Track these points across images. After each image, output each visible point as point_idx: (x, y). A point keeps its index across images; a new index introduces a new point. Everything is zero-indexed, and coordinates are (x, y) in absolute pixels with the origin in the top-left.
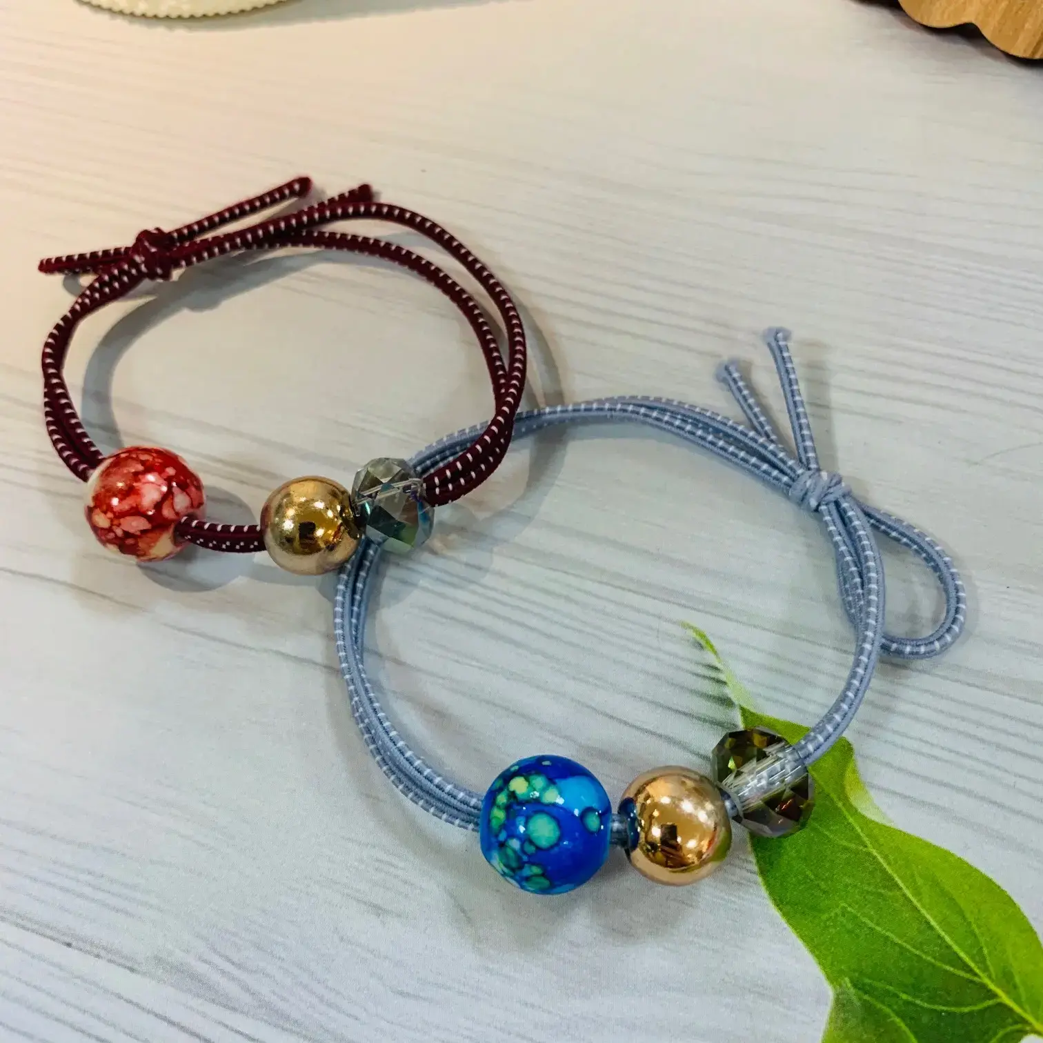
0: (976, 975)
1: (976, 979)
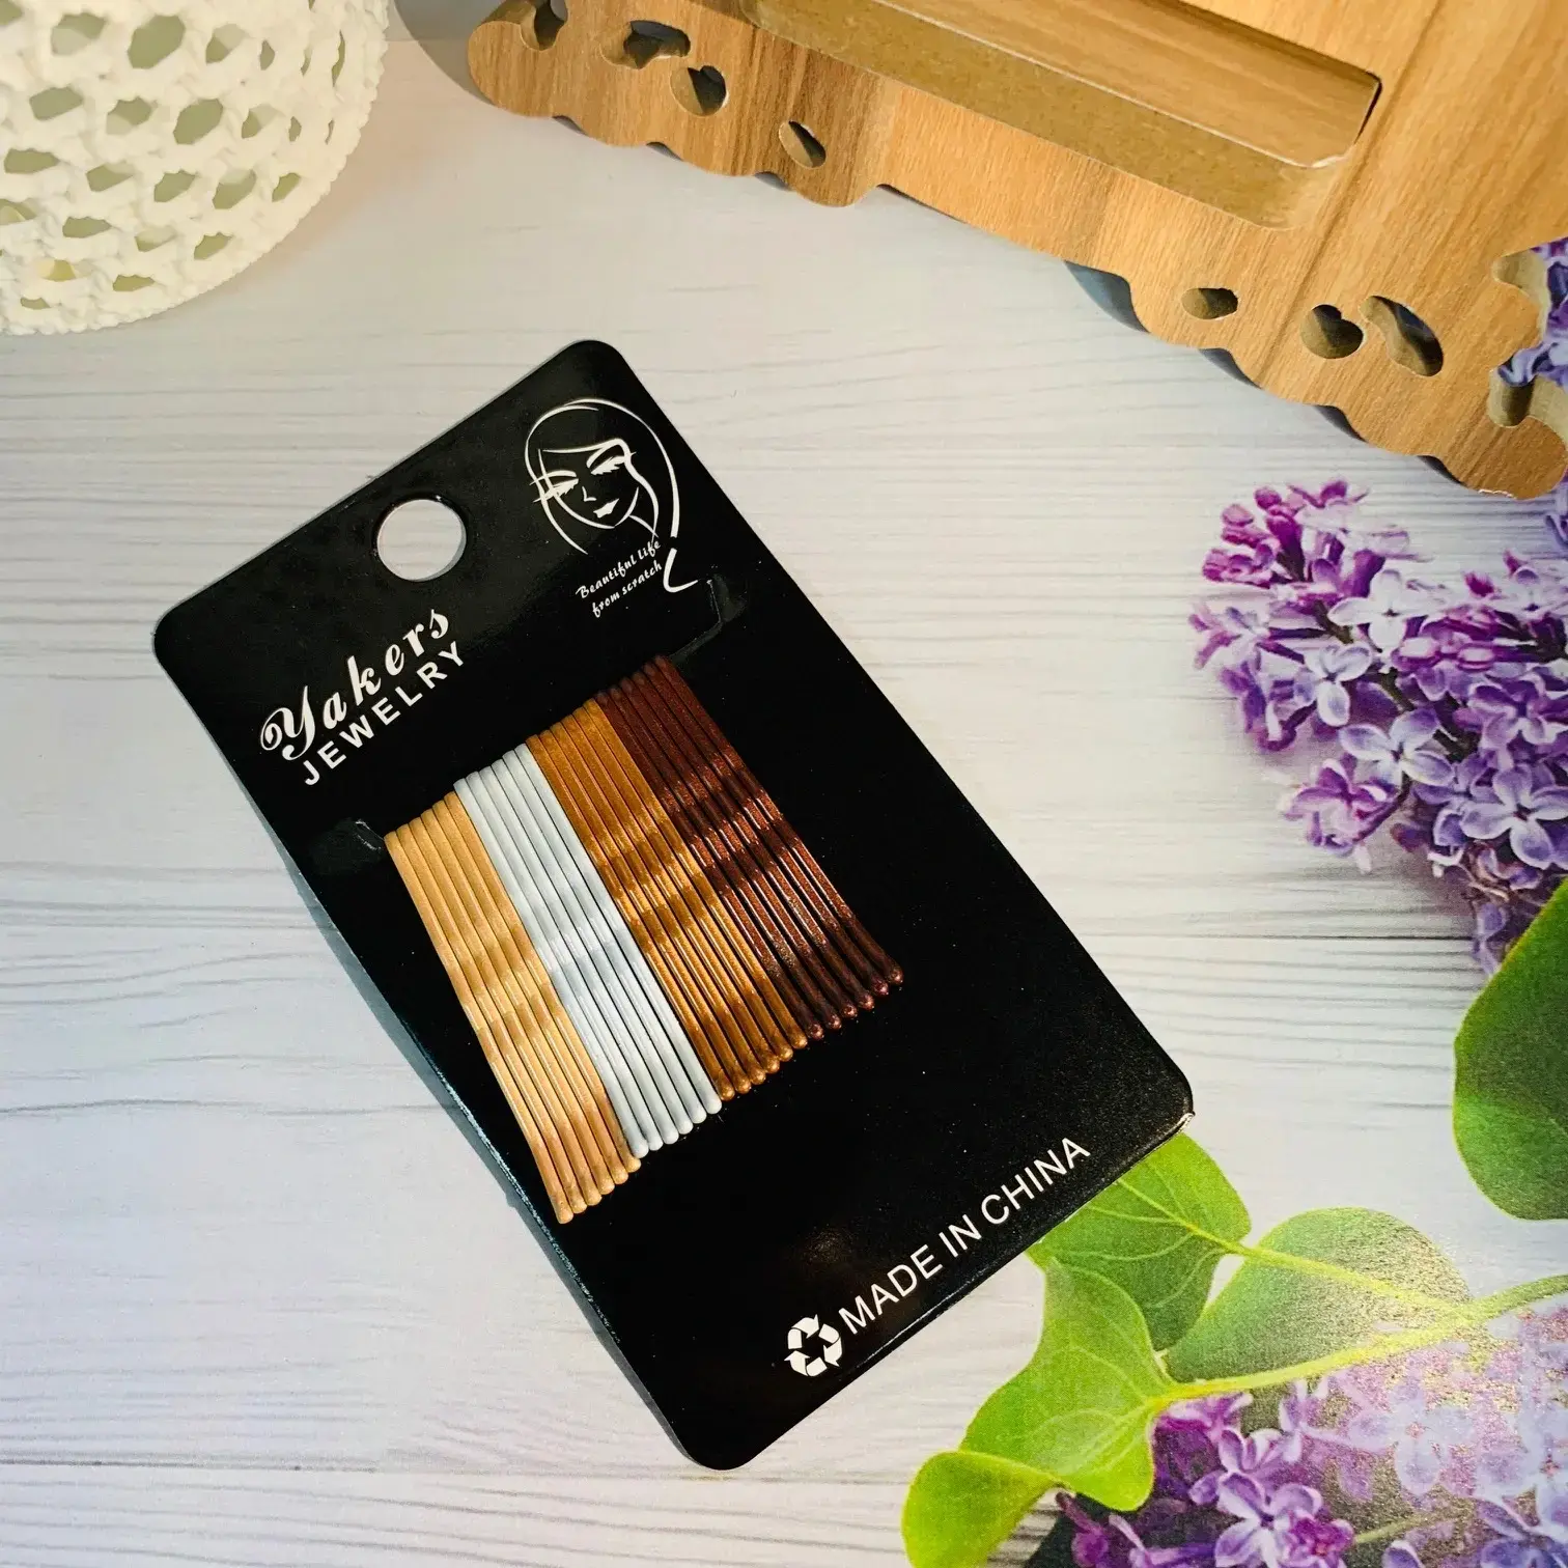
0: (1167, 1217)
1: (1169, 1221)
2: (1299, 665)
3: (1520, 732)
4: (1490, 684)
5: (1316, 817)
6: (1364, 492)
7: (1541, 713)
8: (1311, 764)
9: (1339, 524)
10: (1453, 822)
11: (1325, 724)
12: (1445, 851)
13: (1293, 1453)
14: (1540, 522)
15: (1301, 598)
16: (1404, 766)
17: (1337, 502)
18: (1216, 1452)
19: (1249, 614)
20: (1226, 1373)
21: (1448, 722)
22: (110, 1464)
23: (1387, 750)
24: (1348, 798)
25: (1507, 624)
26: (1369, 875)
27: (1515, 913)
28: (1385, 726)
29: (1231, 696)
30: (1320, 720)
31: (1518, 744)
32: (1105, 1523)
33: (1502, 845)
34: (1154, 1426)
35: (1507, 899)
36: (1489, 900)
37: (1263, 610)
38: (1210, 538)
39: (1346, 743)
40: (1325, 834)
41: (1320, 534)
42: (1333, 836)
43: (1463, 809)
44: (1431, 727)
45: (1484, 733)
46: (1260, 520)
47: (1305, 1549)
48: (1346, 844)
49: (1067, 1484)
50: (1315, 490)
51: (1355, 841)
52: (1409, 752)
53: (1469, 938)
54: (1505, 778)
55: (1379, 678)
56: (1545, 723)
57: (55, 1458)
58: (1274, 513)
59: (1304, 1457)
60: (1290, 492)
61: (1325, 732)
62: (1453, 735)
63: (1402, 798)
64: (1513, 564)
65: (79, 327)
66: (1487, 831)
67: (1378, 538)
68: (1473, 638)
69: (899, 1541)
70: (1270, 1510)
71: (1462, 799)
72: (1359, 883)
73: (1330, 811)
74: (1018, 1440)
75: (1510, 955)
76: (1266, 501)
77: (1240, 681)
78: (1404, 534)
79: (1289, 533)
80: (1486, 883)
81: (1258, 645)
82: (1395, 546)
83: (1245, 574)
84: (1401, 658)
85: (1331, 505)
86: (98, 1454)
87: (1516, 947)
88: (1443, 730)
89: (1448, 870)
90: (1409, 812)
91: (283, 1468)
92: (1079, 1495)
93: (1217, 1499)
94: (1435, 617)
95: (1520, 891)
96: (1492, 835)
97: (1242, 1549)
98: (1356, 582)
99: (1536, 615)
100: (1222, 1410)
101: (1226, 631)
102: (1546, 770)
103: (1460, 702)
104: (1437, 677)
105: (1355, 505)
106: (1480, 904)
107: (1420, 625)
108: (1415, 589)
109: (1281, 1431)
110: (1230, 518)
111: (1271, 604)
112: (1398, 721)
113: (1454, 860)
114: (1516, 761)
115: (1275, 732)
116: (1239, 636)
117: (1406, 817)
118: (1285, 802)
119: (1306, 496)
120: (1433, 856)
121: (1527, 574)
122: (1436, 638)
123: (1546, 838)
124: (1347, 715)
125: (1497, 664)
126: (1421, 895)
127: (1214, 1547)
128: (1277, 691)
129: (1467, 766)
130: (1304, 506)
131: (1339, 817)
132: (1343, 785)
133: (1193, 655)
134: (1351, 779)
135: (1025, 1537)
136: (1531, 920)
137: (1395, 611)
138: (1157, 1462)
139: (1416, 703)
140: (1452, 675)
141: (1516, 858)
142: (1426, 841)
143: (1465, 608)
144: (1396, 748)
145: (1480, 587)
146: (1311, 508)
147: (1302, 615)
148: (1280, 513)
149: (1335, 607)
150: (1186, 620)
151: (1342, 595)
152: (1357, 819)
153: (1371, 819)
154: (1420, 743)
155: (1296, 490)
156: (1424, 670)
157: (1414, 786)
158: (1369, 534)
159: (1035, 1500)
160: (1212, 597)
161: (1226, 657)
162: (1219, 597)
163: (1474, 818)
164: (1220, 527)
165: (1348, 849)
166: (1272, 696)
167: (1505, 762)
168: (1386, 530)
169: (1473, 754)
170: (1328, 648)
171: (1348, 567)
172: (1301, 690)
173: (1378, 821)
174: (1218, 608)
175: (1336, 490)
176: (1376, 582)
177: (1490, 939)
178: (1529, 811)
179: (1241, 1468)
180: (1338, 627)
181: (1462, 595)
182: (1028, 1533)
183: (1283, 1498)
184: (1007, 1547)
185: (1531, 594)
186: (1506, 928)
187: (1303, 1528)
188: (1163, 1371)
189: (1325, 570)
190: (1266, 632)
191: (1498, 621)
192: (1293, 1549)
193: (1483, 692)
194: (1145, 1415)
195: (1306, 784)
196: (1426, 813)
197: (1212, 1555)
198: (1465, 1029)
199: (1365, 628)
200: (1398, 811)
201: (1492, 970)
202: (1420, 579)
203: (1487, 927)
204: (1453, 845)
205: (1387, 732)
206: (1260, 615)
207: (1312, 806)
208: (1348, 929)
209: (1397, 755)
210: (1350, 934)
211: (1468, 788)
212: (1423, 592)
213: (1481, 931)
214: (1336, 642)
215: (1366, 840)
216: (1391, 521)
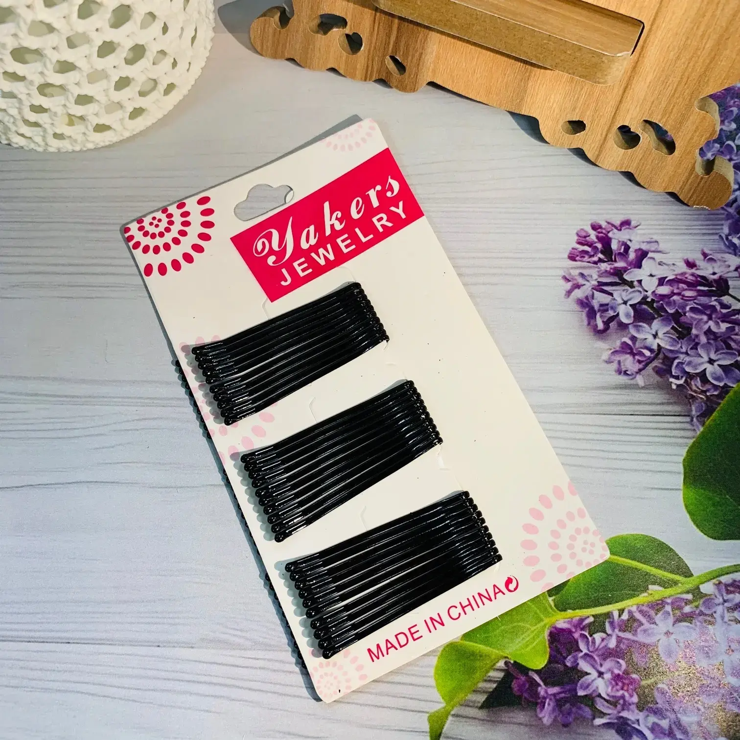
2: (611, 297)
3: (710, 327)
4: (696, 306)
5: (619, 362)
6: (638, 224)
7: (719, 319)
8: (617, 340)
9: (628, 237)
10: (680, 365)
11: (622, 323)
12: (677, 378)
13: (612, 643)
14: (717, 237)
15: (611, 269)
16: (657, 341)
17: (628, 228)
18: (577, 642)
19: (588, 275)
20: (581, 608)
21: (677, 322)
22: (74, 643)
23: (651, 334)
24: (633, 355)
25: (704, 281)
26: (643, 388)
27: (709, 405)
28: (650, 324)
29: (581, 310)
30: (621, 321)
31: (709, 332)
32: (527, 675)
33: (703, 375)
34: (549, 631)
35: (705, 399)
36: (697, 399)
37: (594, 274)
38: (571, 242)
39: (632, 331)
40: (623, 370)
41: (619, 241)
42: (627, 371)
43: (684, 360)
44: (670, 324)
45: (693, 328)
46: (593, 236)
47: (618, 687)
48: (633, 374)
49: (509, 657)
50: (617, 223)
51: (637, 373)
52: (660, 334)
53: (689, 416)
54: (703, 346)
55: (647, 303)
56: (720, 323)
57: (49, 641)
58: (599, 233)
59: (617, 646)
60: (606, 224)
61: (623, 326)
62: (680, 328)
63: (658, 354)
64: (705, 255)
65: (78, 148)
66: (696, 369)
67: (645, 244)
68: (688, 286)
69: (432, 682)
70: (602, 669)
71: (684, 356)
72: (639, 391)
73: (626, 359)
74: (486, 637)
75: (707, 423)
76: (595, 227)
77: (585, 304)
78: (656, 242)
79: (606, 241)
80: (695, 392)
81: (593, 288)
82: (653, 247)
83: (587, 258)
84: (656, 294)
85: (624, 229)
86: (68, 639)
87: (710, 420)
88: (675, 325)
89: (678, 386)
90: (661, 361)
91: (153, 646)
92: (515, 662)
93: (578, 664)
94: (671, 277)
95: (711, 395)
96: (698, 371)
97: (590, 687)
98: (635, 262)
99: (715, 277)
100: (579, 624)
101: (578, 283)
102: (722, 343)
103: (682, 314)
104: (672, 303)
105: (635, 229)
106: (693, 401)
107: (664, 281)
108: (662, 265)
109: (607, 634)
110: (580, 235)
111: (598, 272)
112: (655, 321)
113: (681, 382)
114: (708, 339)
115: (601, 326)
116: (584, 285)
117: (660, 363)
118: (606, 355)
119: (613, 225)
120: (671, 380)
121: (711, 260)
122: (672, 287)
123: (723, 373)
124: (632, 319)
125: (699, 298)
126: (667, 397)
127: (577, 685)
128: (602, 308)
129: (686, 340)
130: (612, 230)
131: (629, 362)
132: (631, 349)
133: (564, 292)
134: (635, 346)
135: (490, 681)
136: (717, 408)
137: (653, 274)
138: (550, 647)
139: (663, 314)
140: (679, 302)
141: (709, 381)
142: (668, 373)
143: (683, 274)
144: (654, 333)
145: (690, 265)
146: (615, 231)
147: (612, 276)
148: (602, 233)
149: (627, 273)
150: (561, 278)
151: (629, 268)
152: (638, 364)
153: (643, 363)
154: (665, 331)
155: (608, 223)
156: (666, 300)
157: (663, 350)
158: (641, 242)
159: (494, 664)
160: (572, 268)
161: (578, 294)
162: (575, 268)
163: (689, 363)
164: (576, 238)
165: (634, 376)
166: (599, 310)
167: (703, 339)
168: (649, 240)
169: (689, 336)
170: (624, 290)
171: (632, 255)
172: (612, 308)
173: (647, 365)
174: (575, 273)
175: (626, 223)
176: (645, 262)
177: (698, 416)
178: (715, 361)
179: (589, 650)
180: (628, 281)
181: (682, 268)
182: (492, 679)
183: (608, 664)
184: (481, 685)
185: (713, 267)
186: (704, 411)
187: (617, 678)
188: (553, 606)
189: (622, 257)
190: (596, 283)
191: (699, 279)
192: (613, 688)
193: (693, 310)
194: (545, 625)
195: (614, 348)
196: (668, 361)
197: (575, 690)
198: (687, 455)
199: (640, 282)
200: (655, 360)
201: (699, 430)
202: (664, 261)
203: (696, 412)
204: (681, 375)
205: (650, 326)
206: (593, 276)
207: (617, 358)
208: (634, 411)
209: (655, 336)
210: (635, 413)
211: (687, 351)
212: (665, 267)
213: (694, 413)
214: (627, 287)
215: (641, 373)
216: (651, 236)
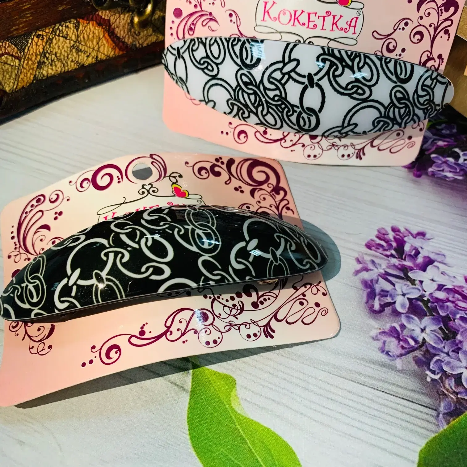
2: (393, 287)
4: (466, 316)
5: (384, 342)
6: (432, 238)
8: (387, 322)
9: (420, 245)
10: (439, 362)
11: (397, 310)
12: (434, 372)
15: (400, 265)
16: (424, 335)
17: (421, 238)
19: (378, 264)
21: (446, 325)
23: (419, 327)
24: (399, 340)
26: (399, 371)
27: (458, 407)
28: (421, 319)
29: (364, 289)
30: (396, 308)
33: (458, 378)
35: (455, 400)
36: (447, 397)
37: (383, 265)
38: (372, 235)
39: (404, 320)
40: (386, 350)
41: (412, 246)
42: (389, 351)
43: (444, 359)
44: (439, 324)
45: (460, 333)
46: (391, 236)
48: (394, 356)
50: (415, 232)
51: (398, 356)
52: (428, 330)
53: (436, 410)
55: (423, 301)
58: (397, 235)
60: (404, 230)
61: (396, 313)
62: (447, 330)
63: (421, 346)
66: (453, 370)
67: (434, 254)
68: (463, 298)
71: (445, 355)
72: (395, 373)
73: (390, 342)
75: (452, 423)
76: (394, 230)
77: (368, 285)
78: (444, 255)
79: (401, 243)
80: (448, 391)
81: (379, 275)
82: (439, 258)
83: (381, 250)
84: (433, 296)
85: (419, 238)
87: (455, 421)
88: (443, 327)
89: (433, 380)
90: (422, 353)
94: (449, 286)
95: (462, 399)
96: (454, 373)
98: (422, 266)
101: (368, 267)
103: (452, 319)
104: (446, 307)
105: (428, 241)
106: (443, 398)
107: (443, 287)
108: (444, 275)
110: (380, 231)
111: (388, 263)
112: (426, 318)
113: (437, 377)
115: (377, 307)
116: (372, 270)
117: (421, 354)
118: (374, 333)
119: (410, 233)
120: (428, 372)
122: (448, 294)
124: (406, 310)
126: (420, 386)
128: (382, 293)
129: (450, 343)
130: (409, 236)
131: (393, 345)
132: (398, 334)
133: (353, 271)
134: (402, 333)
136: (464, 412)
137: (435, 279)
139: (435, 314)
140: (451, 309)
141: (463, 385)
142: (426, 366)
143: (461, 287)
144: (422, 328)
146: (411, 237)
147: (398, 271)
148: (399, 235)
149: (412, 272)
150: (354, 258)
151: (415, 268)
152: (401, 349)
153: (406, 350)
154: (433, 329)
155: (407, 230)
156: (441, 304)
157: (426, 344)
158: (430, 252)
160: (366, 254)
161: (366, 275)
162: (369, 255)
163: (448, 363)
164: (376, 233)
165: (394, 358)
166: (379, 294)
168: (438, 252)
169: (453, 340)
170: (406, 285)
171: (420, 260)
172: (391, 296)
173: (409, 352)
175: (422, 234)
176: (429, 268)
177: (445, 414)
180: (411, 279)
181: (462, 282)
186: (453, 411)
189: (412, 258)
190: (383, 271)
193: (462, 318)
195: (383, 329)
196: (429, 355)
198: (425, 447)
199: (421, 282)
200: (418, 351)
201: (443, 427)
202: (446, 272)
203: (444, 408)
204: (437, 371)
205: (420, 321)
206: (382, 265)
207: (384, 338)
208: (386, 389)
209: (423, 330)
210: (386, 391)
211: (448, 352)
212: (447, 277)
213: (441, 409)
214: (408, 283)
215: (402, 357)
216: (440, 250)
